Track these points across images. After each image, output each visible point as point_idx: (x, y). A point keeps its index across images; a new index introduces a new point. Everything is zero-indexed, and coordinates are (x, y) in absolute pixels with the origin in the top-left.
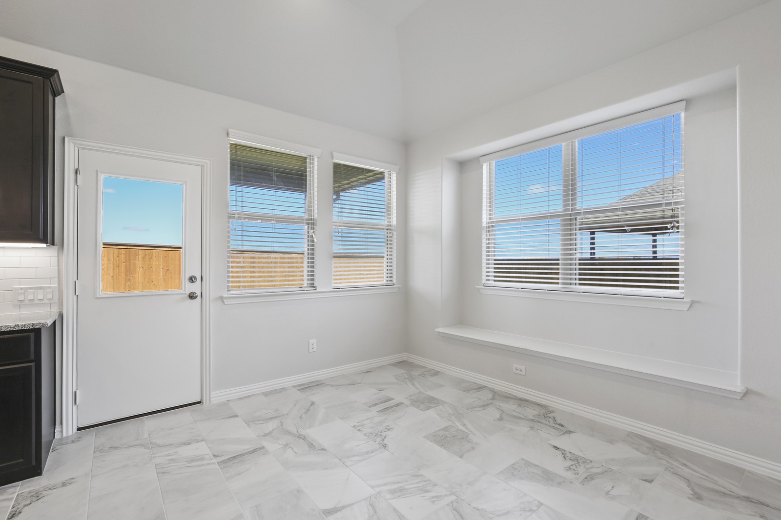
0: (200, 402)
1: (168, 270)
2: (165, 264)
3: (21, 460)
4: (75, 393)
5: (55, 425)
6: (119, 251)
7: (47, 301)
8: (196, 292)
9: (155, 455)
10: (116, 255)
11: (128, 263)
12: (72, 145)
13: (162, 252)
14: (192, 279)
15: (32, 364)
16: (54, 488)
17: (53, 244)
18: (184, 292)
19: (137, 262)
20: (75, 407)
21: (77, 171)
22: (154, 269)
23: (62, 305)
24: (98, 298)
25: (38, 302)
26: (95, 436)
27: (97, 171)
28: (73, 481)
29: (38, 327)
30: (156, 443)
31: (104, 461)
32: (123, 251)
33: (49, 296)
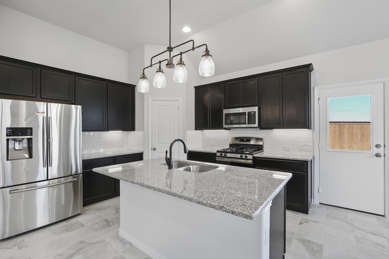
0: (384, 216)
1: (363, 135)
2: (361, 132)
3: (302, 206)
4: (319, 188)
5: (312, 198)
6: (335, 125)
7: (309, 150)
8: (381, 153)
9: (354, 231)
10: (334, 127)
11: (340, 131)
12: (317, 89)
13: (359, 126)
14: (377, 146)
15: (306, 173)
16: (312, 221)
17: (311, 129)
18: (372, 153)
19: (345, 131)
20: (318, 194)
21: (319, 99)
22: (354, 135)
23: (314, 152)
24: (327, 151)
25: (306, 150)
26: (327, 209)
27: (327, 97)
28: (318, 222)
29: (307, 160)
30: (355, 225)
31: (330, 221)
32: (337, 125)
33: (310, 149)
